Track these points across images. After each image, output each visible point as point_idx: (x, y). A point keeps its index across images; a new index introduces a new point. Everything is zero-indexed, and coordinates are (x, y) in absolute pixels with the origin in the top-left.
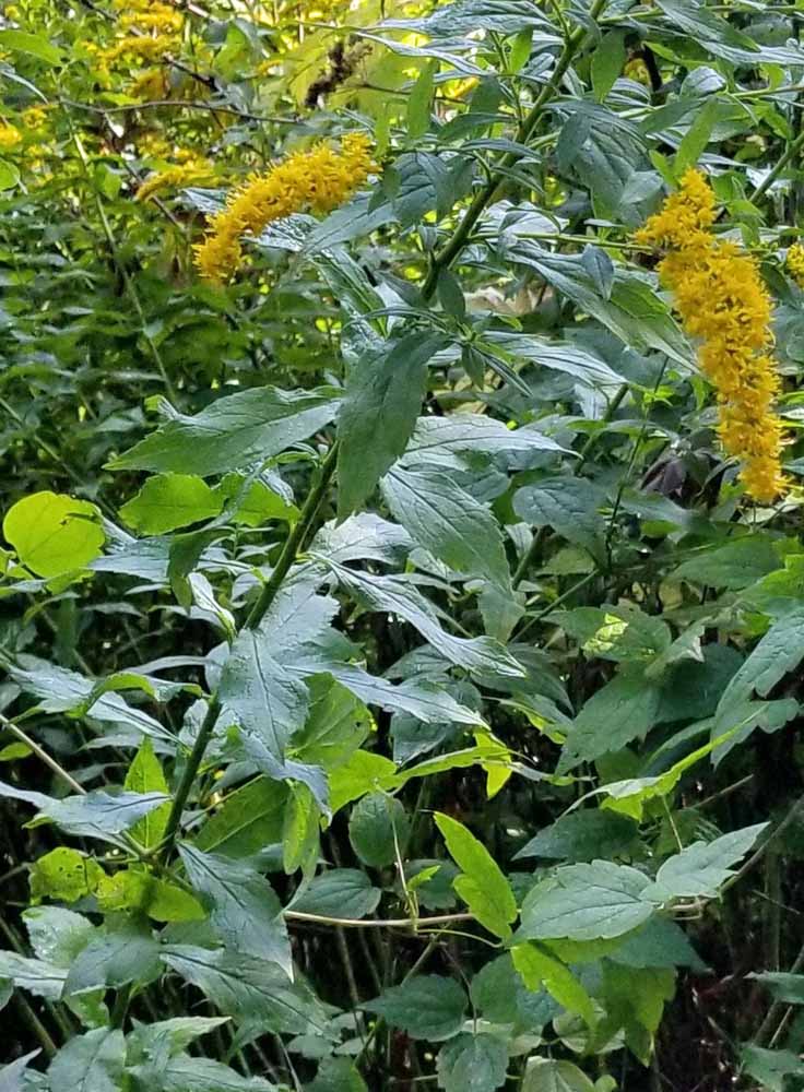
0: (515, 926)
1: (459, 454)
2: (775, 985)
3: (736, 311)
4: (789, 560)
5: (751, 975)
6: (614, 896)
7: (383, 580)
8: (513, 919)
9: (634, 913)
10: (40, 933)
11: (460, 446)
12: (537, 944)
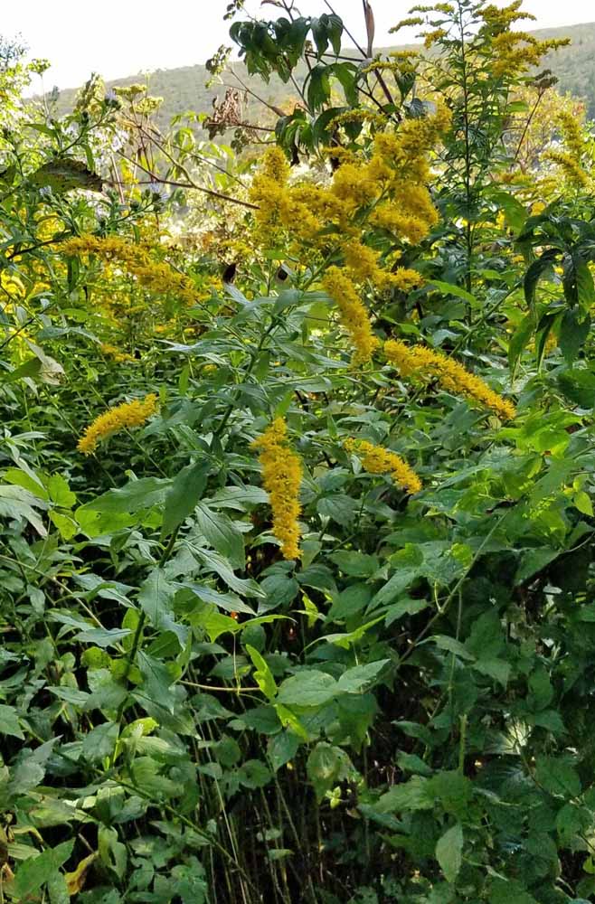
0: (276, 696)
1: (242, 503)
2: (405, 727)
3: (284, 480)
4: (407, 545)
5: (394, 722)
6: (320, 687)
7: (210, 553)
8: (275, 693)
9: (326, 695)
10: (92, 678)
11: (242, 500)
12: (285, 705)
